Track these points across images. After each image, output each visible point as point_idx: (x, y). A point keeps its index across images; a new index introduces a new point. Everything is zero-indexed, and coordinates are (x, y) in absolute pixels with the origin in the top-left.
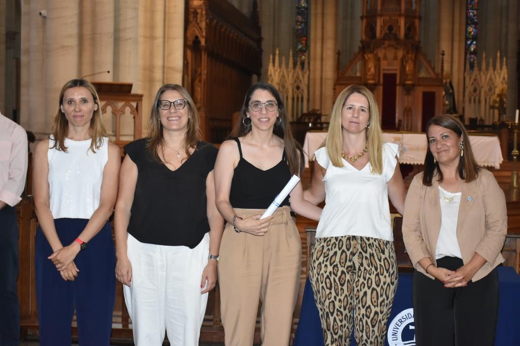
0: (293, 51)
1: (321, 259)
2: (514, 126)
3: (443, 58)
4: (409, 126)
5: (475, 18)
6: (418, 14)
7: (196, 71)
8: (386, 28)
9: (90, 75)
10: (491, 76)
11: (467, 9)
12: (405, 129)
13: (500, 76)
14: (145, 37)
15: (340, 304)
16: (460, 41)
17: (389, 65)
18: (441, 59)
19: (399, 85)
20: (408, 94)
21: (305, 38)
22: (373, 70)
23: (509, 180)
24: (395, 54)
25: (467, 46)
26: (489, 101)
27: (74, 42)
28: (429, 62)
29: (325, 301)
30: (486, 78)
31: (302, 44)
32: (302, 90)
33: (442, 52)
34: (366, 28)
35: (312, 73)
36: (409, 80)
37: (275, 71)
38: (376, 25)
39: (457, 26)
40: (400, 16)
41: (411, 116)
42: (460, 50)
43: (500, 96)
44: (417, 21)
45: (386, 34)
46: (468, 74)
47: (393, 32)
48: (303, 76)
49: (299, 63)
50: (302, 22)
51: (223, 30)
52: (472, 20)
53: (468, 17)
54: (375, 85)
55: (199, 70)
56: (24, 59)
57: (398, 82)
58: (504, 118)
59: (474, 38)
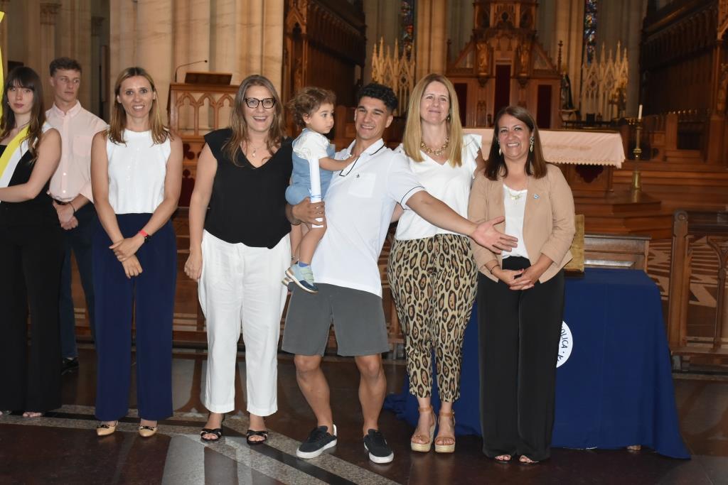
0: (399, 40)
1: (401, 262)
3: (560, 49)
5: (595, 5)
6: (534, 1)
7: (296, 61)
8: (500, 15)
9: (185, 65)
10: (610, 67)
13: (620, 69)
14: (242, 24)
15: (420, 308)
16: (578, 31)
17: (503, 55)
18: (558, 50)
19: (514, 77)
20: (523, 88)
21: (411, 27)
22: (485, 61)
23: (630, 181)
24: (510, 44)
25: (585, 36)
26: (608, 96)
27: (167, 29)
28: (546, 53)
29: (404, 305)
30: (605, 71)
31: (408, 32)
32: (409, 83)
33: (559, 43)
34: (479, 15)
35: (418, 63)
36: (524, 73)
37: (379, 62)
38: (489, 12)
39: (575, 14)
40: (515, 3)
42: (577, 41)
43: (619, 90)
45: (499, 22)
46: (586, 67)
47: (508, 19)
48: (409, 67)
49: (404, 53)
50: (408, 9)
51: (325, 17)
52: (591, 8)
53: (586, 5)
54: (488, 77)
55: (299, 60)
56: (113, 47)
57: (512, 74)
58: (624, 114)
59: (593, 28)
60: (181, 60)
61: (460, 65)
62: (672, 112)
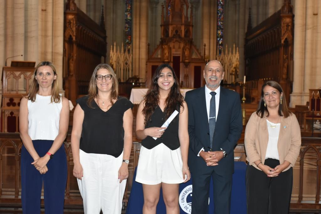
0: (124, 43)
2: (243, 85)
3: (205, 48)
4: (187, 85)
5: (222, 26)
6: (191, 24)
7: (70, 55)
8: (174, 31)
10: (230, 57)
11: (217, 21)
12: (185, 86)
13: (235, 58)
14: (42, 36)
16: (214, 39)
17: (176, 51)
18: (204, 49)
19: (182, 62)
20: (186, 67)
21: (130, 37)
22: (167, 54)
24: (180, 45)
25: (218, 41)
26: (230, 71)
27: (2, 38)
28: (198, 50)
30: (228, 58)
31: (129, 39)
32: (129, 65)
33: (204, 45)
34: (163, 31)
35: (134, 55)
36: (187, 60)
37: (114, 55)
38: (169, 30)
39: (212, 30)
40: (182, 25)
41: (188, 79)
42: (214, 43)
43: (235, 68)
44: (191, 28)
45: (174, 35)
46: (218, 57)
47: (178, 33)
48: (129, 57)
49: (127, 50)
50: (128, 28)
51: (85, 32)
52: (220, 27)
53: (218, 26)
54: (169, 62)
55: (72, 54)
57: (181, 61)
58: (238, 80)
59: (221, 37)
60: (9, 54)
61: (155, 56)
62: (261, 79)
